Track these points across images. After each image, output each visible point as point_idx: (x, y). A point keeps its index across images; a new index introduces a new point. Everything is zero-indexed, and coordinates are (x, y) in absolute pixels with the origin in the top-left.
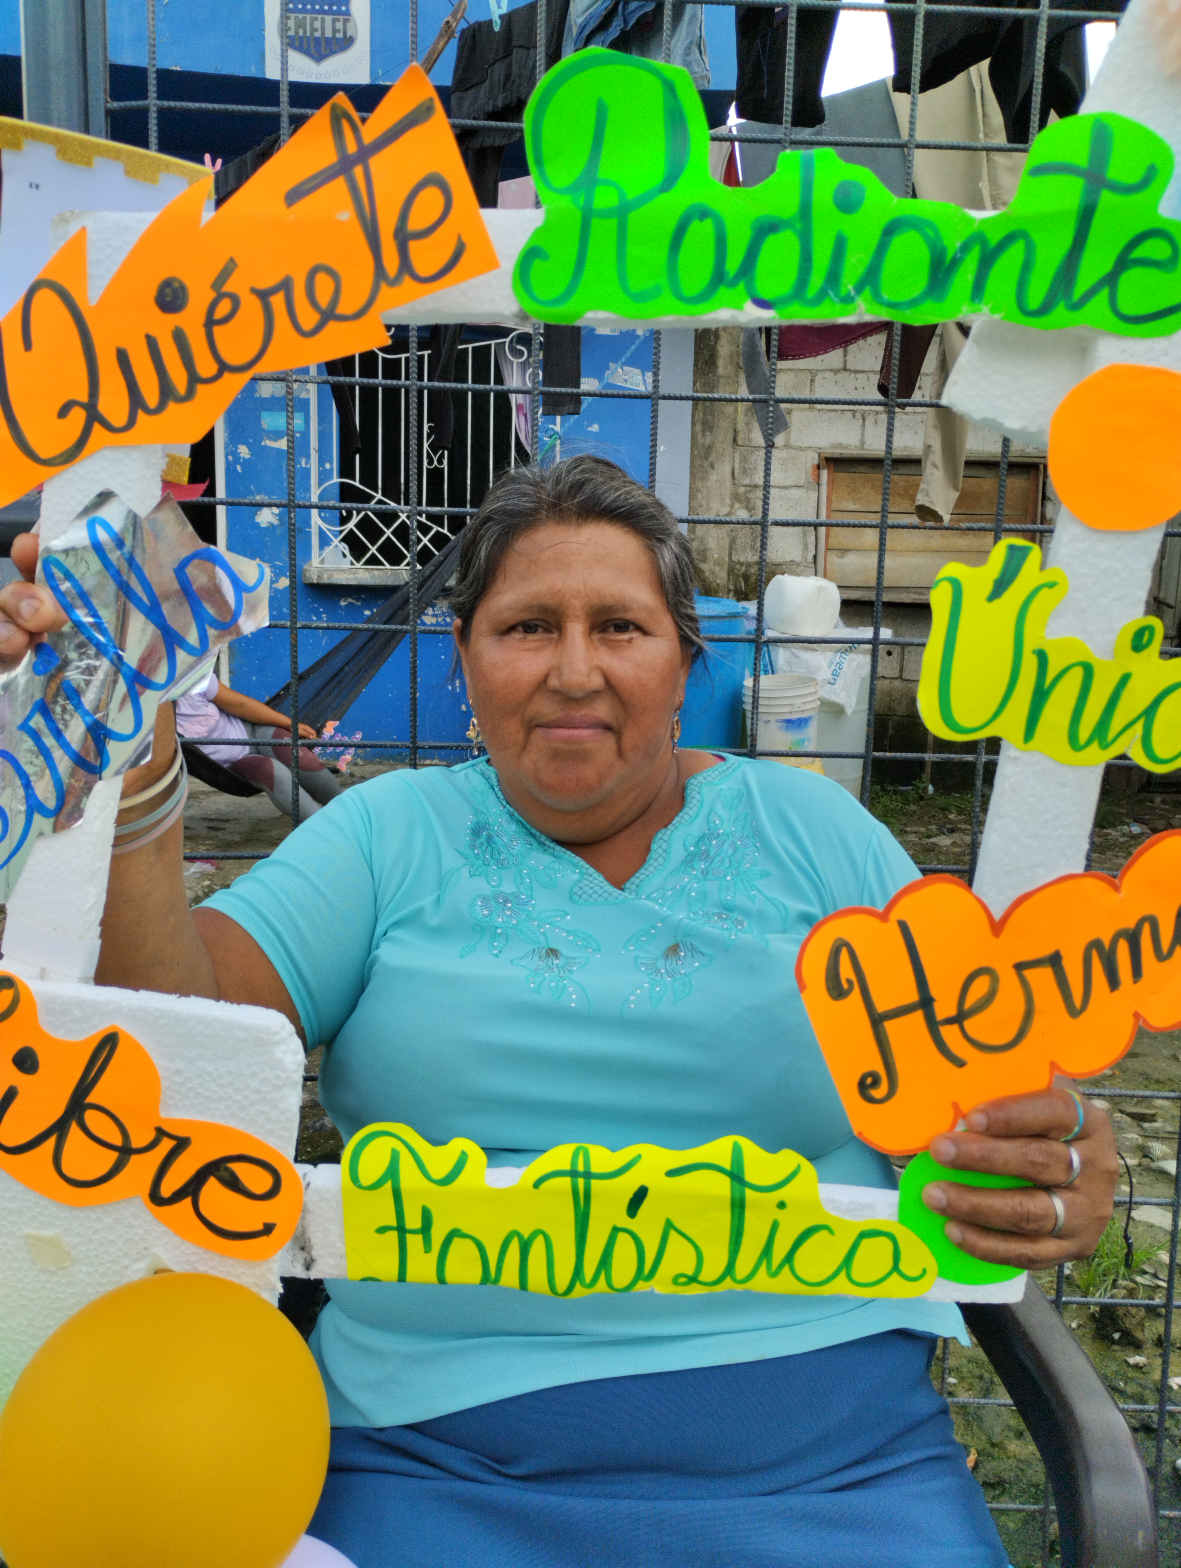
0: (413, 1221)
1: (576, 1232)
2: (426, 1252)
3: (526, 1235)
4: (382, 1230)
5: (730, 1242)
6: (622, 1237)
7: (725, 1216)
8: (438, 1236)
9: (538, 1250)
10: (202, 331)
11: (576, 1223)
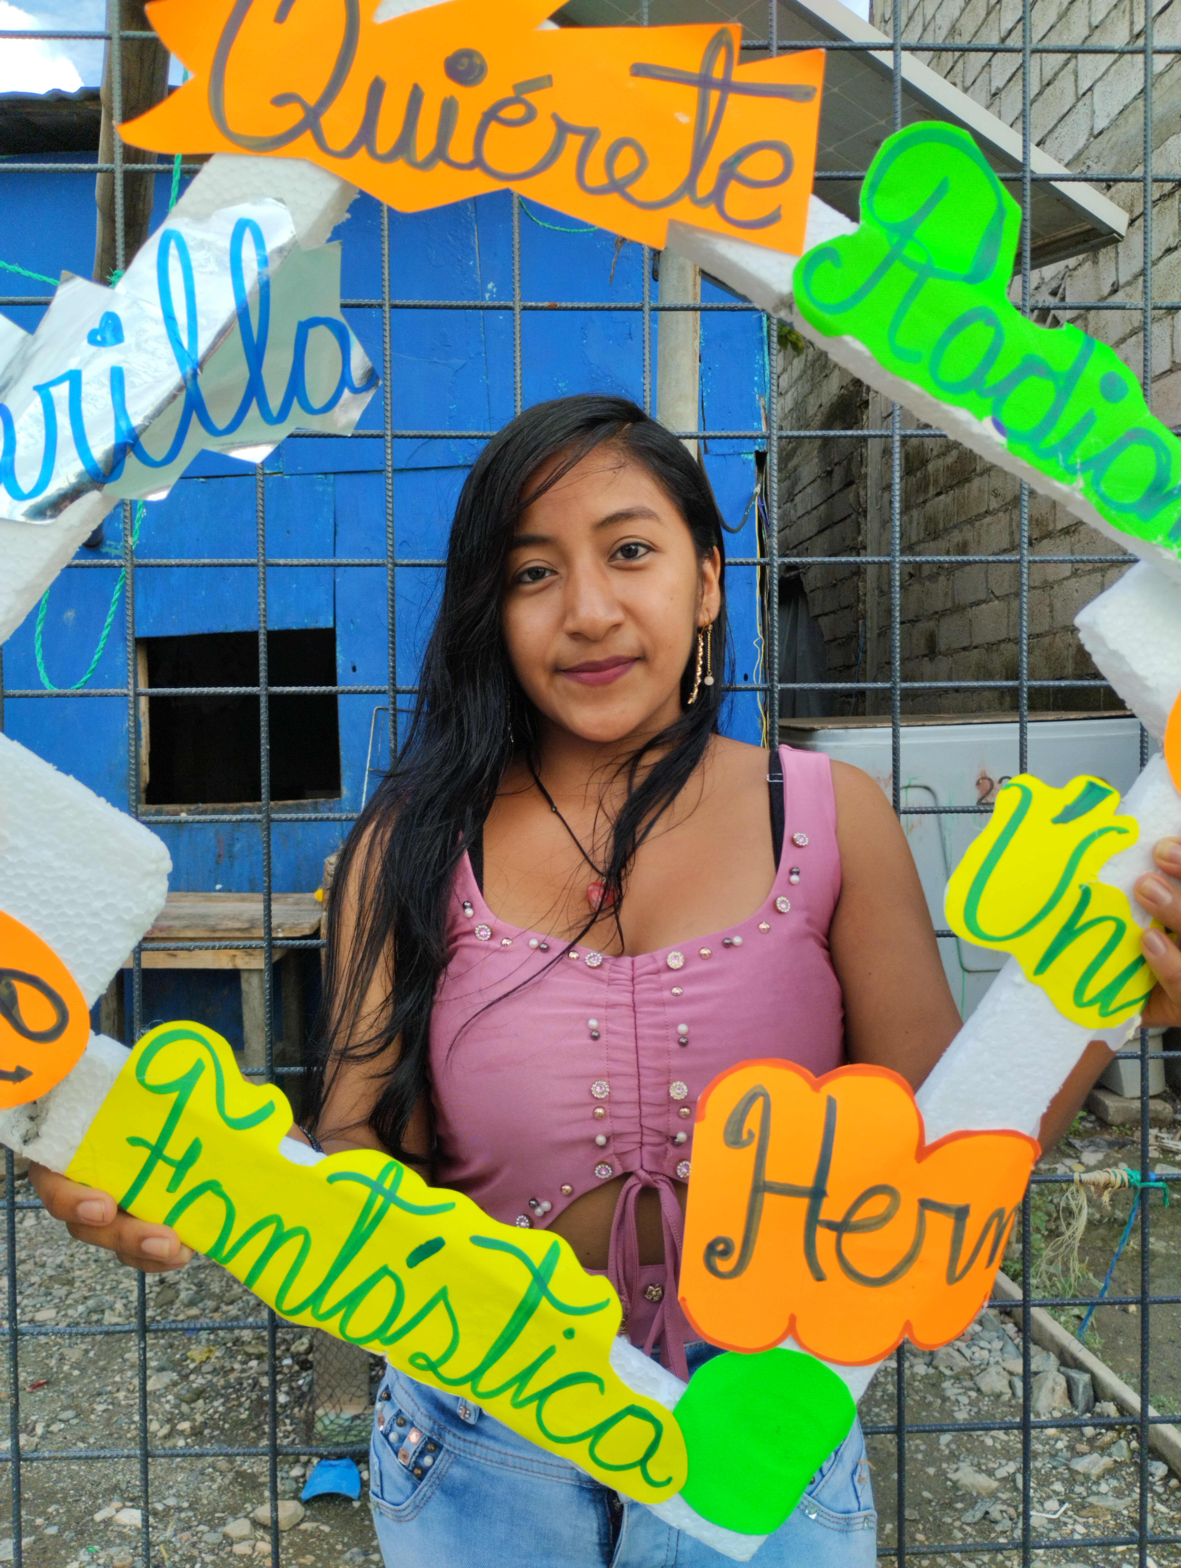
0: (176, 1149)
1: (342, 1252)
2: (168, 1190)
3: (287, 1226)
4: (135, 1141)
5: (493, 1347)
6: (387, 1283)
7: (505, 1316)
8: (192, 1179)
9: (289, 1250)
10: (477, 118)
11: (348, 1242)
